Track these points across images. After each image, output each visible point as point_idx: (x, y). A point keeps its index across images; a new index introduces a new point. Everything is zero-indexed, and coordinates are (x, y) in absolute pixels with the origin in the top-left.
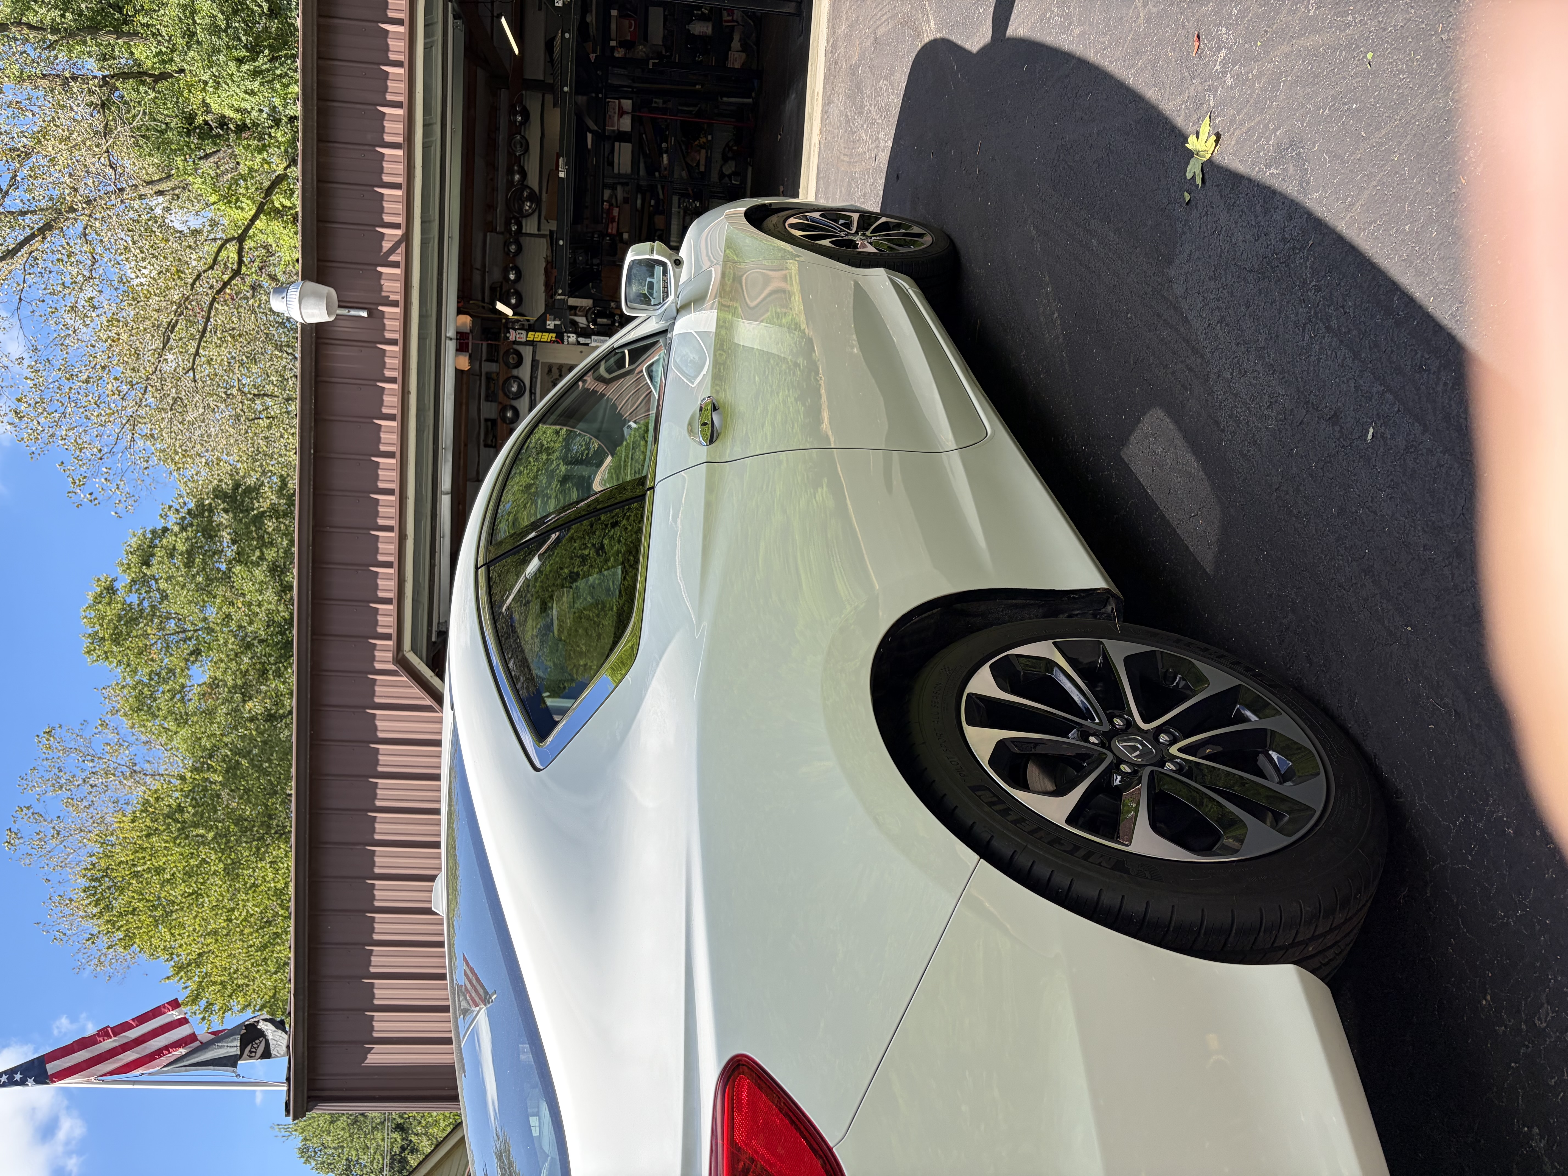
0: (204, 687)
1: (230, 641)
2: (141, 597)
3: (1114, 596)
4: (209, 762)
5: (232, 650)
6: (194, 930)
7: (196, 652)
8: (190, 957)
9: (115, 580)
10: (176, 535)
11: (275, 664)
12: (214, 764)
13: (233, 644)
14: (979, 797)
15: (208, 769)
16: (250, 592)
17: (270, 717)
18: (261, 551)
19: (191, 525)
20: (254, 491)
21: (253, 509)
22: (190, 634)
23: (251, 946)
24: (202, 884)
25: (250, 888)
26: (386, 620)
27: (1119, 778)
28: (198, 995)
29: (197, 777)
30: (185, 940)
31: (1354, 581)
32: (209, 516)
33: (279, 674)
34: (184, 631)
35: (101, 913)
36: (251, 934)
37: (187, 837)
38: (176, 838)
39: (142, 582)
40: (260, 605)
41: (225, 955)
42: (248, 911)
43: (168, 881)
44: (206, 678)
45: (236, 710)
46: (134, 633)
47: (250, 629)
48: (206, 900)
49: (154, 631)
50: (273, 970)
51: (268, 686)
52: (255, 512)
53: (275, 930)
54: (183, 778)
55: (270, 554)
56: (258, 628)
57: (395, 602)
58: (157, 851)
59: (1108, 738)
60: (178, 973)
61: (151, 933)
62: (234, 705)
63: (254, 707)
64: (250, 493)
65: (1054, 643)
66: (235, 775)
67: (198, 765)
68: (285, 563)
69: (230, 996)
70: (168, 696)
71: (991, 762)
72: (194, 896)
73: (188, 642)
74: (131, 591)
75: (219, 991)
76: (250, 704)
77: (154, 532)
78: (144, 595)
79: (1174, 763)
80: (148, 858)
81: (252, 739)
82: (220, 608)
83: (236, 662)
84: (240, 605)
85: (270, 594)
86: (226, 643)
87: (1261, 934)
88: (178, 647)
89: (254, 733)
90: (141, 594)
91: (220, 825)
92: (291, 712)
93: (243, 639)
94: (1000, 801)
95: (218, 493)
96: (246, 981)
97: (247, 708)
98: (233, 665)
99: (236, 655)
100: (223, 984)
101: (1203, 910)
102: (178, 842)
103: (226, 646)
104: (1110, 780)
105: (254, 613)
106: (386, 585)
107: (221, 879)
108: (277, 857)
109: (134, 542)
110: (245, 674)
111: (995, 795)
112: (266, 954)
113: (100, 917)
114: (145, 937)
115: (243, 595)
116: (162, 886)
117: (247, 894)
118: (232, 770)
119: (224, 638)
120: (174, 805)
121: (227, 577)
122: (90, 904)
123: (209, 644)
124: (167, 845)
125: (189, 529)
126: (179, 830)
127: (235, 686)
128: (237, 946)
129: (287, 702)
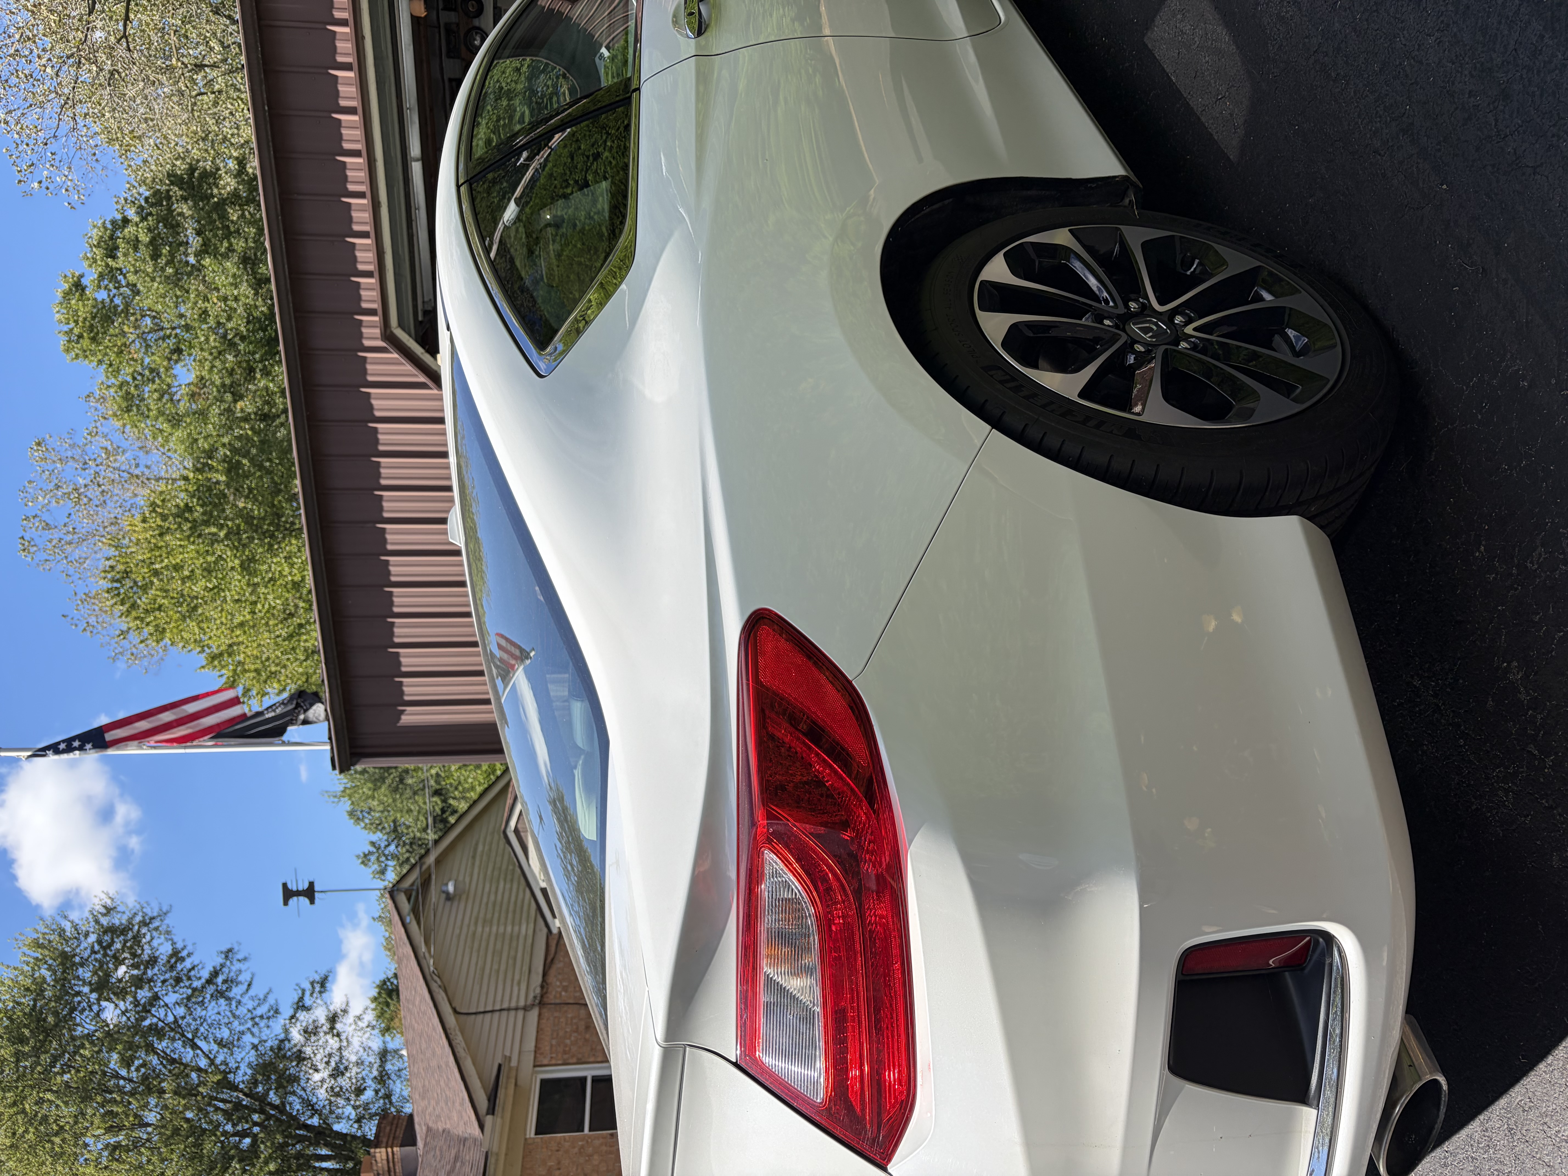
0: (192, 387)
1: (212, 339)
2: (112, 294)
3: (1133, 184)
4: (210, 462)
5: (215, 347)
6: (222, 623)
7: (178, 351)
8: (222, 648)
9: (82, 276)
10: (137, 225)
11: (261, 361)
12: (215, 464)
13: (215, 340)
14: (992, 376)
15: (210, 469)
16: (224, 286)
17: (265, 417)
18: (229, 240)
19: (151, 214)
20: (210, 177)
21: (213, 196)
22: (168, 332)
23: (278, 637)
24: (222, 579)
25: (269, 582)
26: (369, 296)
27: (1133, 357)
28: (234, 681)
29: (200, 477)
30: (214, 632)
31: (1390, 144)
32: (168, 204)
33: (266, 373)
34: (162, 329)
35: (128, 611)
36: (277, 625)
37: (200, 536)
38: (189, 537)
39: (110, 275)
40: (236, 299)
41: (255, 645)
42: (270, 604)
43: (188, 577)
44: (192, 377)
45: (229, 410)
46: (111, 331)
47: (229, 325)
48: (228, 593)
49: (131, 330)
50: (302, 658)
51: (256, 385)
52: (216, 199)
53: (298, 621)
54: (186, 479)
55: (239, 245)
56: (238, 323)
57: (376, 274)
58: (173, 550)
59: (1123, 320)
60: (212, 662)
61: (181, 627)
62: (227, 406)
63: (245, 406)
64: (207, 178)
65: (1069, 230)
66: (238, 474)
67: (199, 466)
68: (255, 254)
69: (265, 682)
70: (156, 395)
71: (1004, 345)
72: (216, 591)
73: (167, 341)
74: (99, 287)
75: (254, 678)
76: (240, 405)
77: (113, 222)
78: (114, 291)
79: (1189, 343)
80: (164, 555)
81: (248, 439)
82: (196, 303)
83: (220, 360)
84: (215, 301)
85: (244, 289)
86: (207, 340)
87: (1267, 494)
88: (158, 346)
89: (250, 433)
90: (110, 290)
91: (230, 523)
92: (285, 411)
93: (224, 336)
94: (1013, 379)
95: (174, 178)
96: (278, 668)
97: (238, 407)
98: (217, 363)
99: (220, 353)
100: (257, 671)
101: (1212, 473)
102: (192, 539)
103: (208, 343)
104: (1124, 358)
105: (231, 308)
106: (366, 258)
107: (239, 574)
108: (290, 552)
109: (95, 233)
110: (231, 373)
111: (1007, 374)
112: (294, 643)
113: (127, 616)
114: (175, 630)
115: (217, 289)
116: (183, 583)
117: (266, 587)
118: (232, 468)
119: (204, 335)
120: (182, 504)
121: (198, 268)
122: (116, 604)
123: (190, 343)
124: (182, 543)
125: (150, 218)
126: (191, 528)
127: (223, 385)
128: (265, 638)
129: (279, 400)
